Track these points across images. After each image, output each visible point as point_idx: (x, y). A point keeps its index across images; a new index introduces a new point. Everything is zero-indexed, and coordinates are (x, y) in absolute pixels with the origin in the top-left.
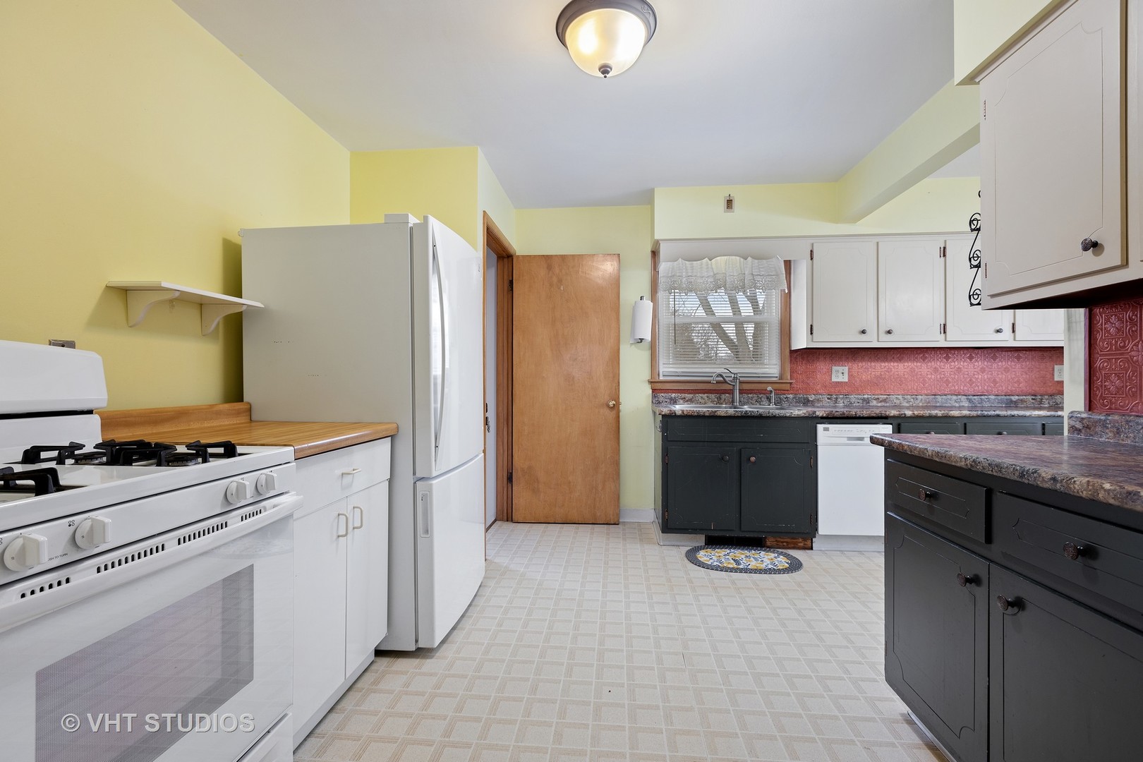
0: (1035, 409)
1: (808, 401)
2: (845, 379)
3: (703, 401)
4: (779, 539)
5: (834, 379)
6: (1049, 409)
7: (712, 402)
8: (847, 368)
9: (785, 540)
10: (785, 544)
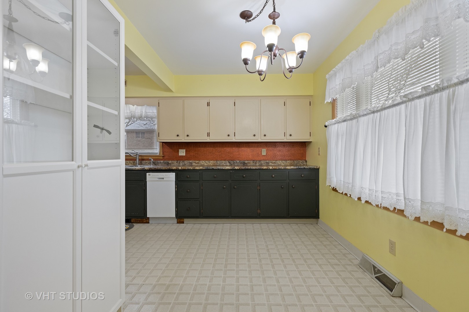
0: (253, 166)
1: (169, 163)
2: (184, 154)
3: (127, 164)
4: (136, 219)
5: (180, 155)
6: (259, 166)
7: (131, 164)
8: (185, 150)
9: (139, 220)
10: (138, 221)
